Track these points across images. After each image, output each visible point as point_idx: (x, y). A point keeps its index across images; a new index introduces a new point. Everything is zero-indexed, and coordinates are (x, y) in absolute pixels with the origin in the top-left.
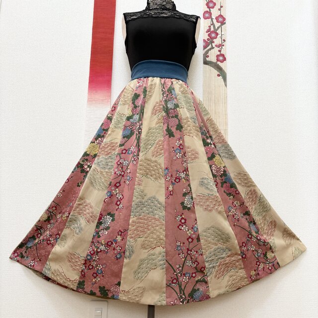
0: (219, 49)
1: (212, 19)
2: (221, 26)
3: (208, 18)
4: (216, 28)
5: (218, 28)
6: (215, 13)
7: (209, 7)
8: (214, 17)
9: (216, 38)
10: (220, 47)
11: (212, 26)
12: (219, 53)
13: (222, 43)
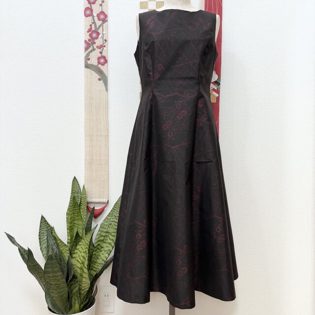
0: (100, 50)
1: (93, 17)
2: (102, 25)
3: (89, 16)
4: (98, 27)
5: (100, 26)
6: (96, 9)
7: (90, 3)
8: (95, 15)
9: (97, 38)
10: (102, 49)
11: (93, 25)
12: (100, 55)
13: (103, 44)
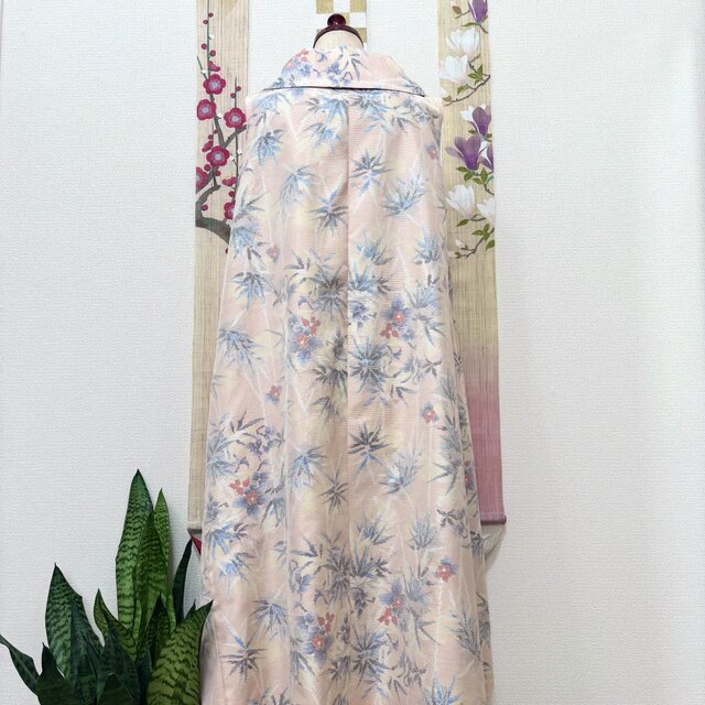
0: (230, 189)
1: (216, 119)
2: (235, 135)
5: (230, 139)
6: (223, 103)
7: (209, 92)
8: (220, 115)
9: (224, 163)
11: (216, 137)
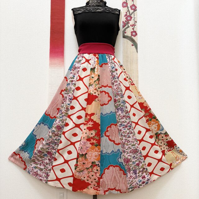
4: (131, 13)
10: (133, 27)
12: (132, 30)
13: (135, 24)
